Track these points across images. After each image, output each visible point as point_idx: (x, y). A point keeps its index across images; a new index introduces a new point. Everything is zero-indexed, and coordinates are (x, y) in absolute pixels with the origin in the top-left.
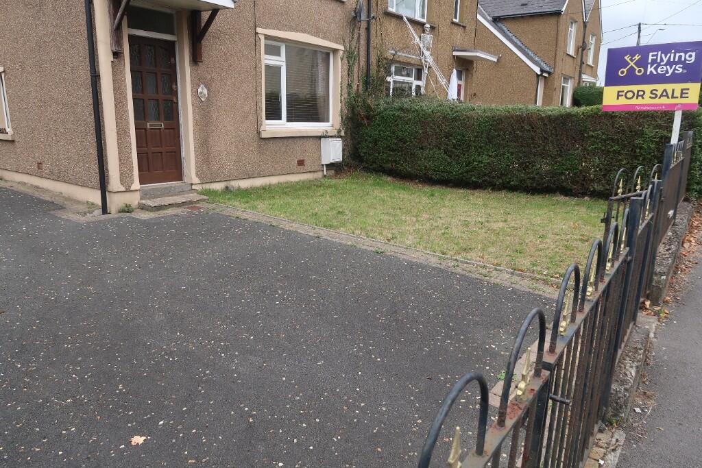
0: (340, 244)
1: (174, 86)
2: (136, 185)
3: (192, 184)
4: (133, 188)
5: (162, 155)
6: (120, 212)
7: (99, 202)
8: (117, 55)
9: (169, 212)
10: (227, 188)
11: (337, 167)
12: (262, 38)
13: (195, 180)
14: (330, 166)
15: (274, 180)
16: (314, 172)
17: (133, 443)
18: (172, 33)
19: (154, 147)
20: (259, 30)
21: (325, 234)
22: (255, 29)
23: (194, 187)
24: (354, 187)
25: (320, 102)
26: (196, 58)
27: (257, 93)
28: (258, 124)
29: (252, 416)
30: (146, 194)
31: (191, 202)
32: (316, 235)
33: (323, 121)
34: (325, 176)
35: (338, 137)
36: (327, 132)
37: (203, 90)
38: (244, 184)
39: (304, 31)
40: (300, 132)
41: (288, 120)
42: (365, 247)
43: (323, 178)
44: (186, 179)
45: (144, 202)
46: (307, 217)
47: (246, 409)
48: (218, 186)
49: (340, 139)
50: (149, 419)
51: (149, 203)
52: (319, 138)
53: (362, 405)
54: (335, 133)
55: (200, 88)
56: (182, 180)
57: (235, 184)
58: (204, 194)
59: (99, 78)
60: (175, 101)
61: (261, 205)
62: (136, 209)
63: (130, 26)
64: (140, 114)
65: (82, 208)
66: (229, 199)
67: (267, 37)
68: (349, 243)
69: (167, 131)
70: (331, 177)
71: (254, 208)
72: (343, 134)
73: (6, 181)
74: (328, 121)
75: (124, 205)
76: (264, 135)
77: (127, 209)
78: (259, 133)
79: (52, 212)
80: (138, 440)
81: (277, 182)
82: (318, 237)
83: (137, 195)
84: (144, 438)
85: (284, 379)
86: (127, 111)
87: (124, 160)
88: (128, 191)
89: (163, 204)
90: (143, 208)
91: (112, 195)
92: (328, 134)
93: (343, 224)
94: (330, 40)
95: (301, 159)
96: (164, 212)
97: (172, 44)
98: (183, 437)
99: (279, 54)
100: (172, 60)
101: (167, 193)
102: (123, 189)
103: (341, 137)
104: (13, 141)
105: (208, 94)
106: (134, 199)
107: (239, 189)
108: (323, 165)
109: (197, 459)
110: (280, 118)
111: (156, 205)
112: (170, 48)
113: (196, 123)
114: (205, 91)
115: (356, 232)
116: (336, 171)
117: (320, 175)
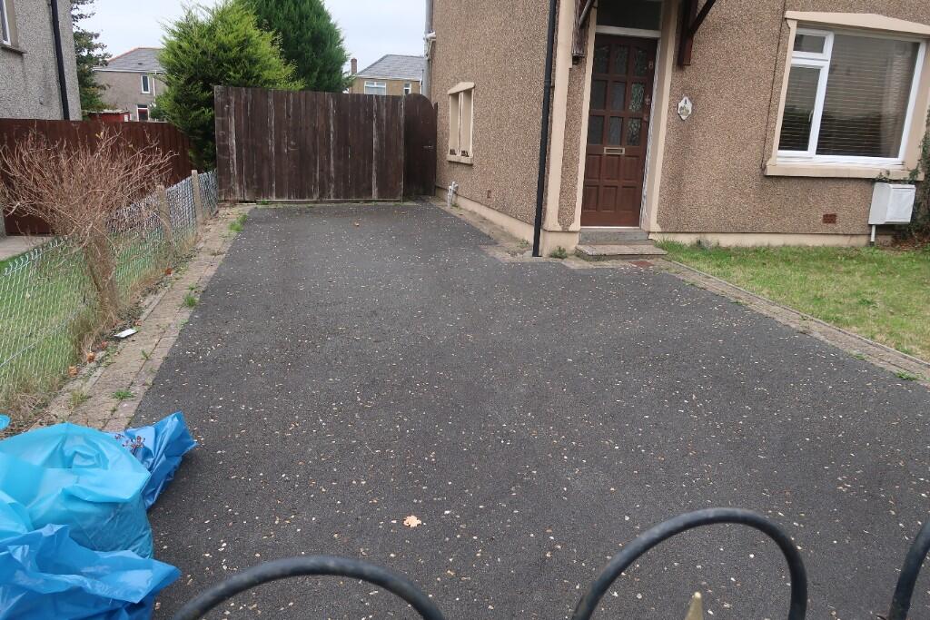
0: (836, 350)
1: (647, 100)
2: (576, 225)
3: (649, 233)
4: (571, 229)
5: (616, 190)
6: (551, 256)
7: (532, 241)
8: (577, 60)
9: (608, 264)
10: (699, 242)
11: (899, 231)
12: (793, 25)
13: (655, 227)
14: (884, 229)
15: (777, 241)
16: (852, 235)
17: (405, 523)
18: (655, 28)
19: (608, 179)
20: (789, 14)
21: (818, 330)
22: (783, 13)
23: (651, 237)
24: (917, 266)
25: (888, 126)
26: (682, 61)
27: (770, 109)
28: (765, 155)
29: (553, 550)
30: (587, 239)
31: (642, 255)
32: (801, 330)
33: (887, 156)
34: (872, 244)
35: (910, 183)
36: (888, 173)
37: (686, 104)
38: (727, 241)
39: (873, 9)
40: (837, 170)
41: (820, 151)
42: (880, 364)
43: (866, 246)
44: (643, 225)
45: (581, 247)
46: (803, 300)
47: (552, 538)
48: (686, 240)
49: (913, 186)
50: (437, 502)
51: (588, 250)
52: (872, 181)
53: (727, 605)
54: (907, 175)
55: (683, 101)
56: (638, 225)
57: (712, 239)
58: (662, 248)
59: (553, 90)
60: (645, 119)
61: (738, 273)
62: (571, 255)
63: (599, 23)
64: (596, 135)
65: (513, 246)
66: (697, 258)
67: (801, 24)
68: (855, 352)
69: (628, 158)
70: (883, 247)
71: (726, 275)
72: (921, 177)
73: (461, 209)
74: (896, 156)
75: (557, 249)
76: (769, 173)
77: (560, 254)
78: (763, 168)
79: (482, 247)
80: (413, 521)
81: (782, 243)
82: (804, 333)
83: (576, 238)
84: (419, 522)
85: (627, 518)
86: (579, 130)
87: (566, 192)
88: (566, 231)
89: (603, 253)
90: (579, 255)
91: (548, 234)
92: (890, 177)
93: (860, 321)
94: (923, 22)
95: (830, 212)
96: (602, 263)
97: (654, 42)
98: (459, 539)
99: (820, 50)
100: (651, 64)
101: (614, 239)
102: (559, 228)
103: (916, 183)
104: (471, 165)
105: (693, 110)
106: (571, 243)
107: (718, 247)
108: (871, 226)
109: (457, 572)
110: (804, 147)
111: (594, 253)
112: (650, 48)
113: (668, 150)
114: (689, 106)
115: (878, 337)
116: (895, 237)
117: (862, 241)
